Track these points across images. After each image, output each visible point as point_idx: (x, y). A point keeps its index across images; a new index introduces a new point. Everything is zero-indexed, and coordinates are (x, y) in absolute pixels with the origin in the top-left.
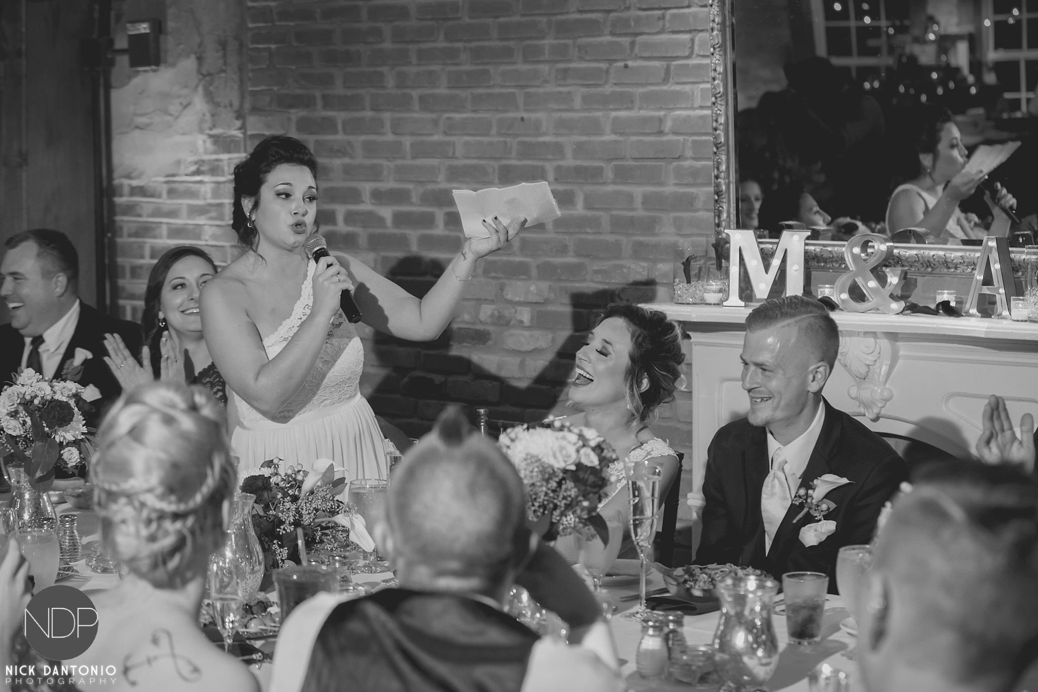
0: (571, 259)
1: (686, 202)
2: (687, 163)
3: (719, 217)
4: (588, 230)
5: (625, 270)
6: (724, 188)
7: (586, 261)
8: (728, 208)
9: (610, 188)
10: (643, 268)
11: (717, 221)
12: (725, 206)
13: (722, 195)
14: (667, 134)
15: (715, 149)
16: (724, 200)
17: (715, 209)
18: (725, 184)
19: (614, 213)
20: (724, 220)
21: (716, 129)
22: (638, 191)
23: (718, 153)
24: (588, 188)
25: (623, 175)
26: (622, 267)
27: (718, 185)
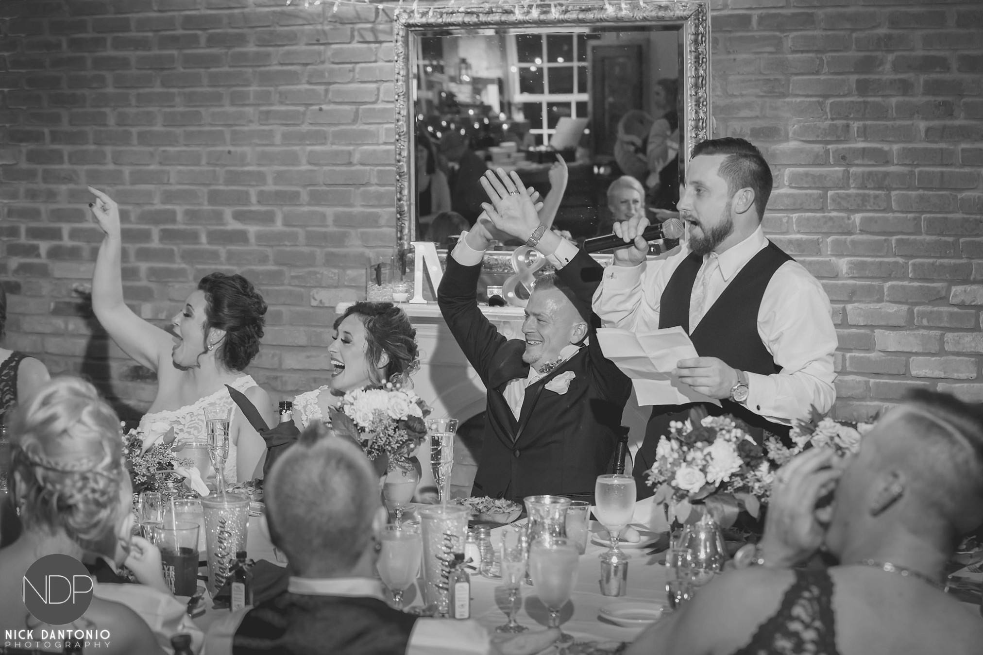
0: (271, 267)
1: (372, 220)
2: (372, 189)
3: (401, 232)
4: (287, 243)
5: (318, 276)
6: (406, 208)
7: (285, 268)
8: (410, 225)
9: (306, 209)
10: (335, 274)
11: (399, 235)
12: (407, 223)
13: (404, 214)
14: (356, 165)
15: (398, 177)
16: (406, 219)
17: (397, 225)
18: (407, 205)
19: (309, 229)
20: (406, 235)
21: (399, 161)
22: (330, 212)
23: (400, 181)
24: (286, 209)
25: (317, 198)
26: (316, 273)
27: (401, 206)
